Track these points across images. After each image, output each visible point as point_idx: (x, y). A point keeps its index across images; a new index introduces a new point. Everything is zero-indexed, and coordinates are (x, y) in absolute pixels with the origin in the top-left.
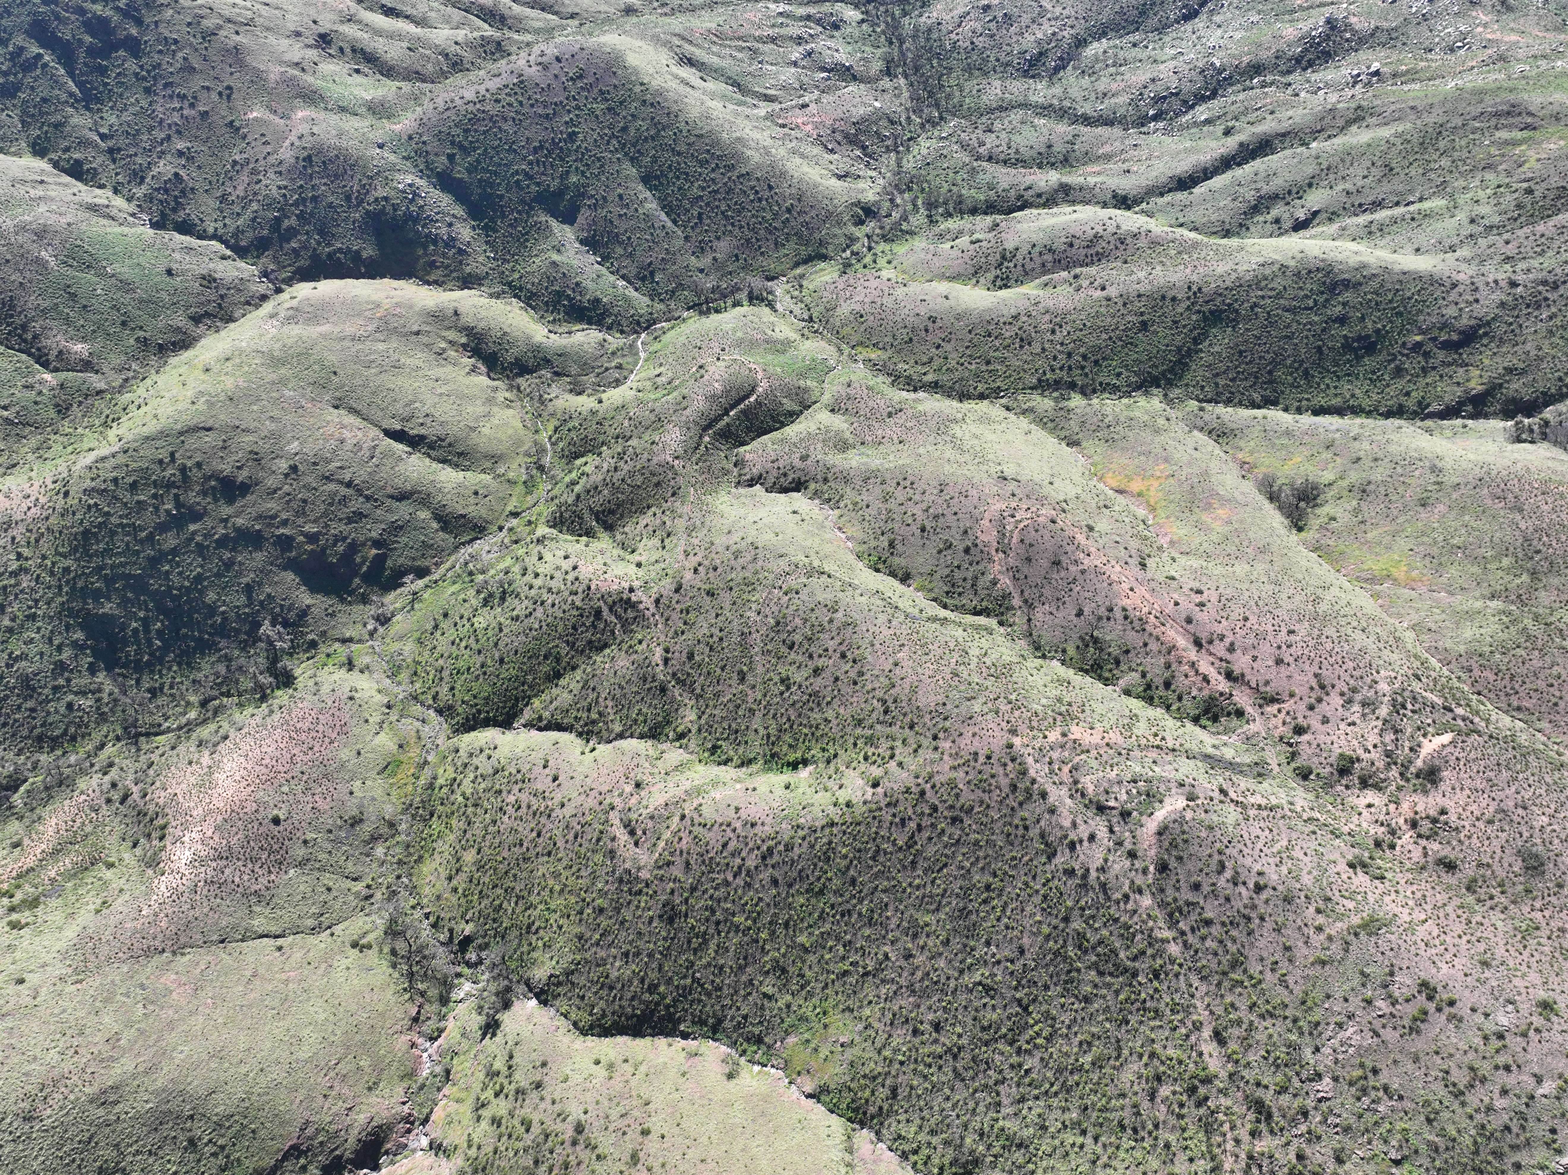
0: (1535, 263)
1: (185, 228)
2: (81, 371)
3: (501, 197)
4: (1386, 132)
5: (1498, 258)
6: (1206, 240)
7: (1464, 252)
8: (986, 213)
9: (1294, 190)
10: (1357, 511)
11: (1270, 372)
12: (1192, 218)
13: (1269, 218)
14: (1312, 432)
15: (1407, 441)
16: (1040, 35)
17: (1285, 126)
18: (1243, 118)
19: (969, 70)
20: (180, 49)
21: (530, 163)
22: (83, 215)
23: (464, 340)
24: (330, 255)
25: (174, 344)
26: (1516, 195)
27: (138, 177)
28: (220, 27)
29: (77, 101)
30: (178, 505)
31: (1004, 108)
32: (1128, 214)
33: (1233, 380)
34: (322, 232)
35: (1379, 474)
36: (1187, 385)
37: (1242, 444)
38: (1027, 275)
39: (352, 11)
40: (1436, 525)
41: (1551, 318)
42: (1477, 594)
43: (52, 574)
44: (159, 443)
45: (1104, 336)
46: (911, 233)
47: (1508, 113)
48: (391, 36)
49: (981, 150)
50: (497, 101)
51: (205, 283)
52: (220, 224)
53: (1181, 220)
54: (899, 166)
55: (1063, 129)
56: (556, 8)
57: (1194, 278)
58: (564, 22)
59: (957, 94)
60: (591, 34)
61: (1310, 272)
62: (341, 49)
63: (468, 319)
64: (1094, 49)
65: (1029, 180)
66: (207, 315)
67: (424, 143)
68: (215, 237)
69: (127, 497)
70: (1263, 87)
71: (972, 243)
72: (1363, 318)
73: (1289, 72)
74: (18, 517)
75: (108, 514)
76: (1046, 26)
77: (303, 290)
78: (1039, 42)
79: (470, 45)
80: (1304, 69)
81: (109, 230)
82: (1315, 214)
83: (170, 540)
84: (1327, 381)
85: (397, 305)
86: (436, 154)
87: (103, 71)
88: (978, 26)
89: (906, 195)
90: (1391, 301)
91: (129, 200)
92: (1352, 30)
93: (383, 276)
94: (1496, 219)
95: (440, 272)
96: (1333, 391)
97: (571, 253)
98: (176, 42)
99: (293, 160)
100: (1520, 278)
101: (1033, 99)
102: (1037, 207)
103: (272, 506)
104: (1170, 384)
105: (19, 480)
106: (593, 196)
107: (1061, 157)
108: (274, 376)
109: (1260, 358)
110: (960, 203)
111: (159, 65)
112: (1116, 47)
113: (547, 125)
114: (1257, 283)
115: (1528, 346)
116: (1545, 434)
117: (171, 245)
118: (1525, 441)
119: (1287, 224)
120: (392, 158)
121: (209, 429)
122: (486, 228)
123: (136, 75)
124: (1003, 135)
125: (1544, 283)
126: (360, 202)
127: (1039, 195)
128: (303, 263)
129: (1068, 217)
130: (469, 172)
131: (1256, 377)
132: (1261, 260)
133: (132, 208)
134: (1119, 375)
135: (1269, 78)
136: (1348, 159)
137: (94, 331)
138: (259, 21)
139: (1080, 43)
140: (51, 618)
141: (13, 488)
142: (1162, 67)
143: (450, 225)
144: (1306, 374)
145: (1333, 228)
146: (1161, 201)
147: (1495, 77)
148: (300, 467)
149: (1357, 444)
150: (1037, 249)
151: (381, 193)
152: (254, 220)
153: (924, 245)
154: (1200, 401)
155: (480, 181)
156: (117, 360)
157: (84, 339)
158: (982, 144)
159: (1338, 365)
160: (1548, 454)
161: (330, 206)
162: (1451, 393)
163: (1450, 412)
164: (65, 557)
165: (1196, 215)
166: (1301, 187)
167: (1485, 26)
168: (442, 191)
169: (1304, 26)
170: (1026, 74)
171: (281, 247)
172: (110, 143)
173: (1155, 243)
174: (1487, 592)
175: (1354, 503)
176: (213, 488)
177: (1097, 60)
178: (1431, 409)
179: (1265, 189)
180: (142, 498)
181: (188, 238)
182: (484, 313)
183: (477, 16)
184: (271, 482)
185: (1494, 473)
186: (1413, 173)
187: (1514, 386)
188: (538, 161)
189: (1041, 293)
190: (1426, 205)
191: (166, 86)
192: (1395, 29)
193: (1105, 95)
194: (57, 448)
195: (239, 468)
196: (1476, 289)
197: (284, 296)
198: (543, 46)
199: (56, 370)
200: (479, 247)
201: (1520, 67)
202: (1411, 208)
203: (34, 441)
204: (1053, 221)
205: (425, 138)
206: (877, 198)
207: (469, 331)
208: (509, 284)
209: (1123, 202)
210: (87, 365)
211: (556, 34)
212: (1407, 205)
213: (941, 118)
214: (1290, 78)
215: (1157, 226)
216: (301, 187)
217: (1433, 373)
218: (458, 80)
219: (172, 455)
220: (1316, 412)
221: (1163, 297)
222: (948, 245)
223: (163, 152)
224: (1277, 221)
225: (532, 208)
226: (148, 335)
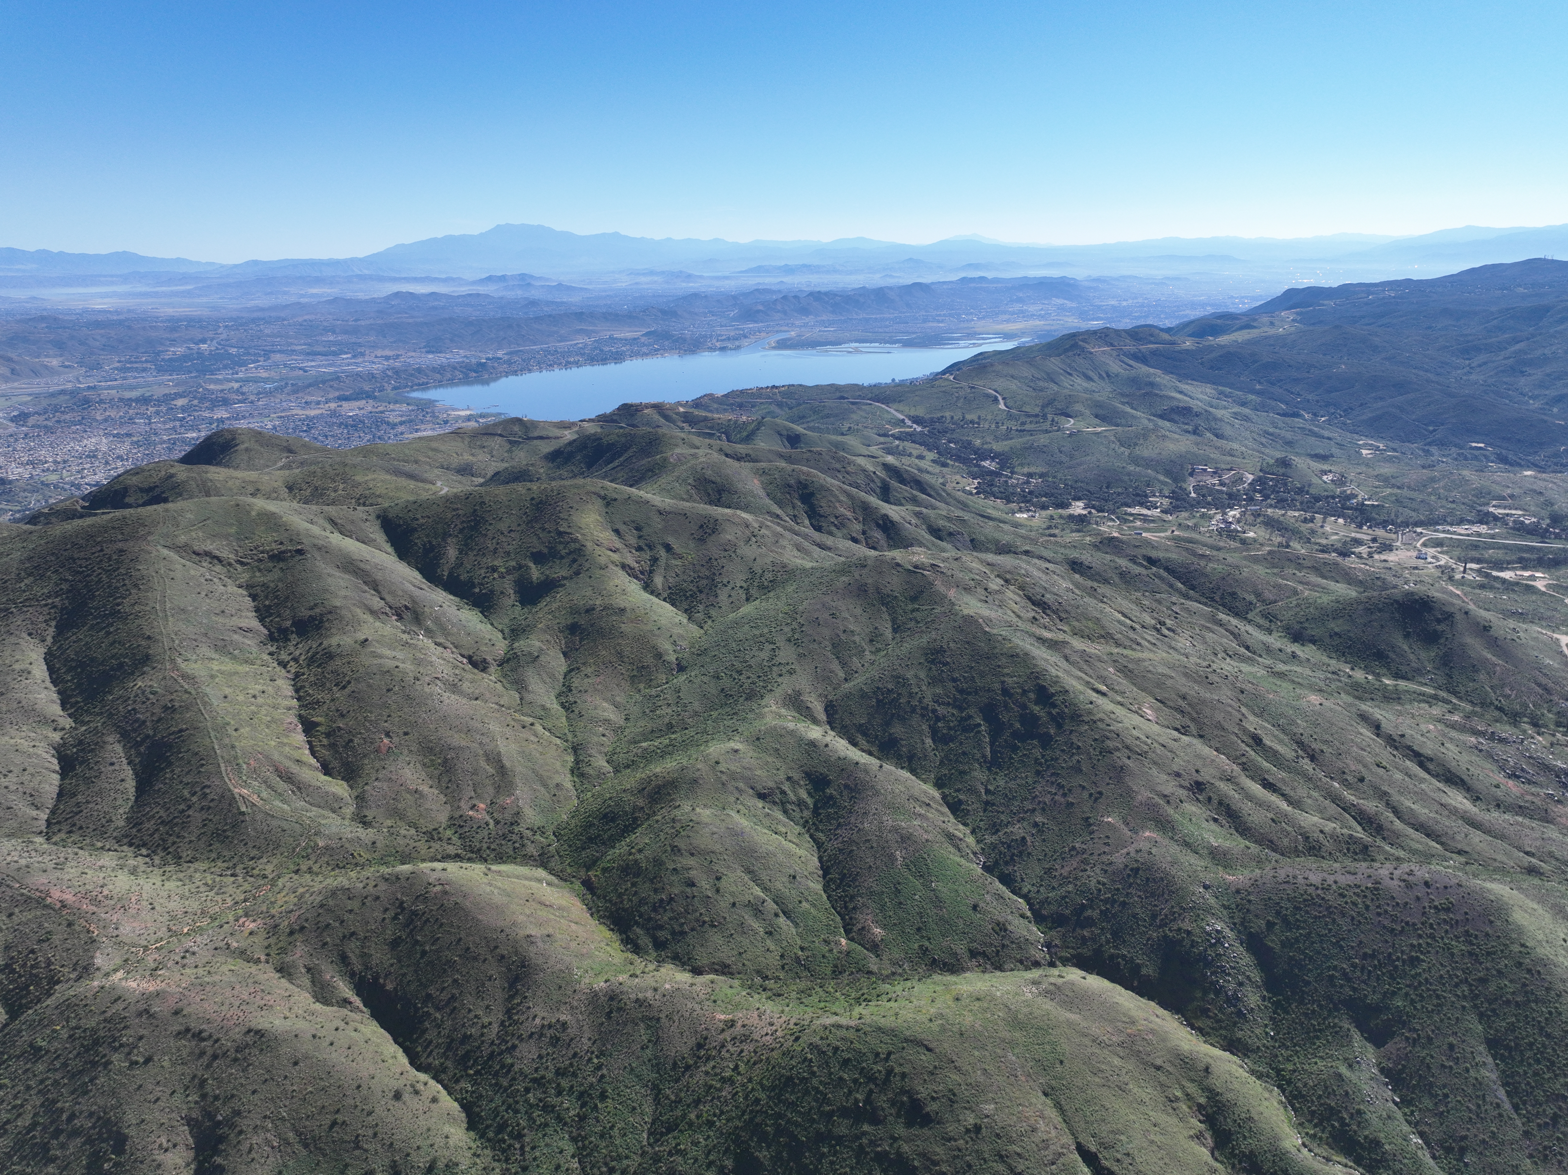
1: (1006, 880)
2: (867, 949)
3: (1308, 983)
20: (1079, 754)
21: (1355, 966)
22: (940, 838)
23: (1202, 1100)
24: (1112, 957)
25: (945, 964)
27: (995, 828)
28: (1118, 749)
29: (985, 762)
30: (868, 1100)
34: (1115, 934)
39: (1234, 774)
43: (746, 1098)
44: (886, 1039)
48: (1260, 804)
50: (1342, 895)
51: (997, 928)
52: (1035, 889)
56: (1444, 839)
58: (1448, 854)
60: (1475, 876)
62: (1210, 799)
63: (1217, 1083)
66: (984, 954)
67: (1249, 901)
68: (1025, 897)
69: (835, 1068)
74: (756, 1036)
75: (813, 1073)
77: (1074, 975)
79: (1335, 837)
81: (951, 856)
83: (843, 1128)
85: (1152, 1031)
86: (1256, 916)
87: (1015, 748)
91: (978, 842)
93: (1151, 998)
95: (1209, 1022)
97: (1364, 1076)
98: (1079, 748)
99: (1122, 866)
103: (939, 1151)
105: (775, 1009)
106: (1415, 1030)
108: (1008, 1035)
111: (1057, 759)
113: (1388, 938)
117: (989, 888)
120: (1212, 901)
121: (929, 1050)
122: (1277, 1005)
123: (1036, 759)
126: (1163, 925)
128: (1086, 952)
130: (1283, 944)
133: (977, 849)
137: (895, 924)
138: (1151, 755)
140: (722, 1134)
141: (768, 1012)
143: (1241, 984)
148: (984, 1130)
151: (1186, 925)
152: (1063, 898)
155: (1291, 958)
156: (897, 954)
157: (884, 927)
161: (1135, 916)
164: (763, 1090)
168: (1247, 950)
171: (1074, 930)
172: (990, 798)
176: (903, 1103)
180: (846, 1076)
181: (1004, 888)
182: (1236, 1085)
183: (1354, 818)
184: (951, 1129)
188: (1363, 968)
191: (1053, 774)
194: (815, 998)
195: (933, 1099)
197: (1055, 972)
198: (1414, 867)
199: (852, 939)
200: (1262, 1019)
203: (803, 985)
205: (1252, 898)
207: (1212, 1094)
208: (1278, 1071)
210: (874, 947)
211: (1434, 862)
216: (1118, 889)
218: (1310, 862)
219: (889, 1054)
223: (1023, 819)
225: (1337, 1009)
226: (930, 947)
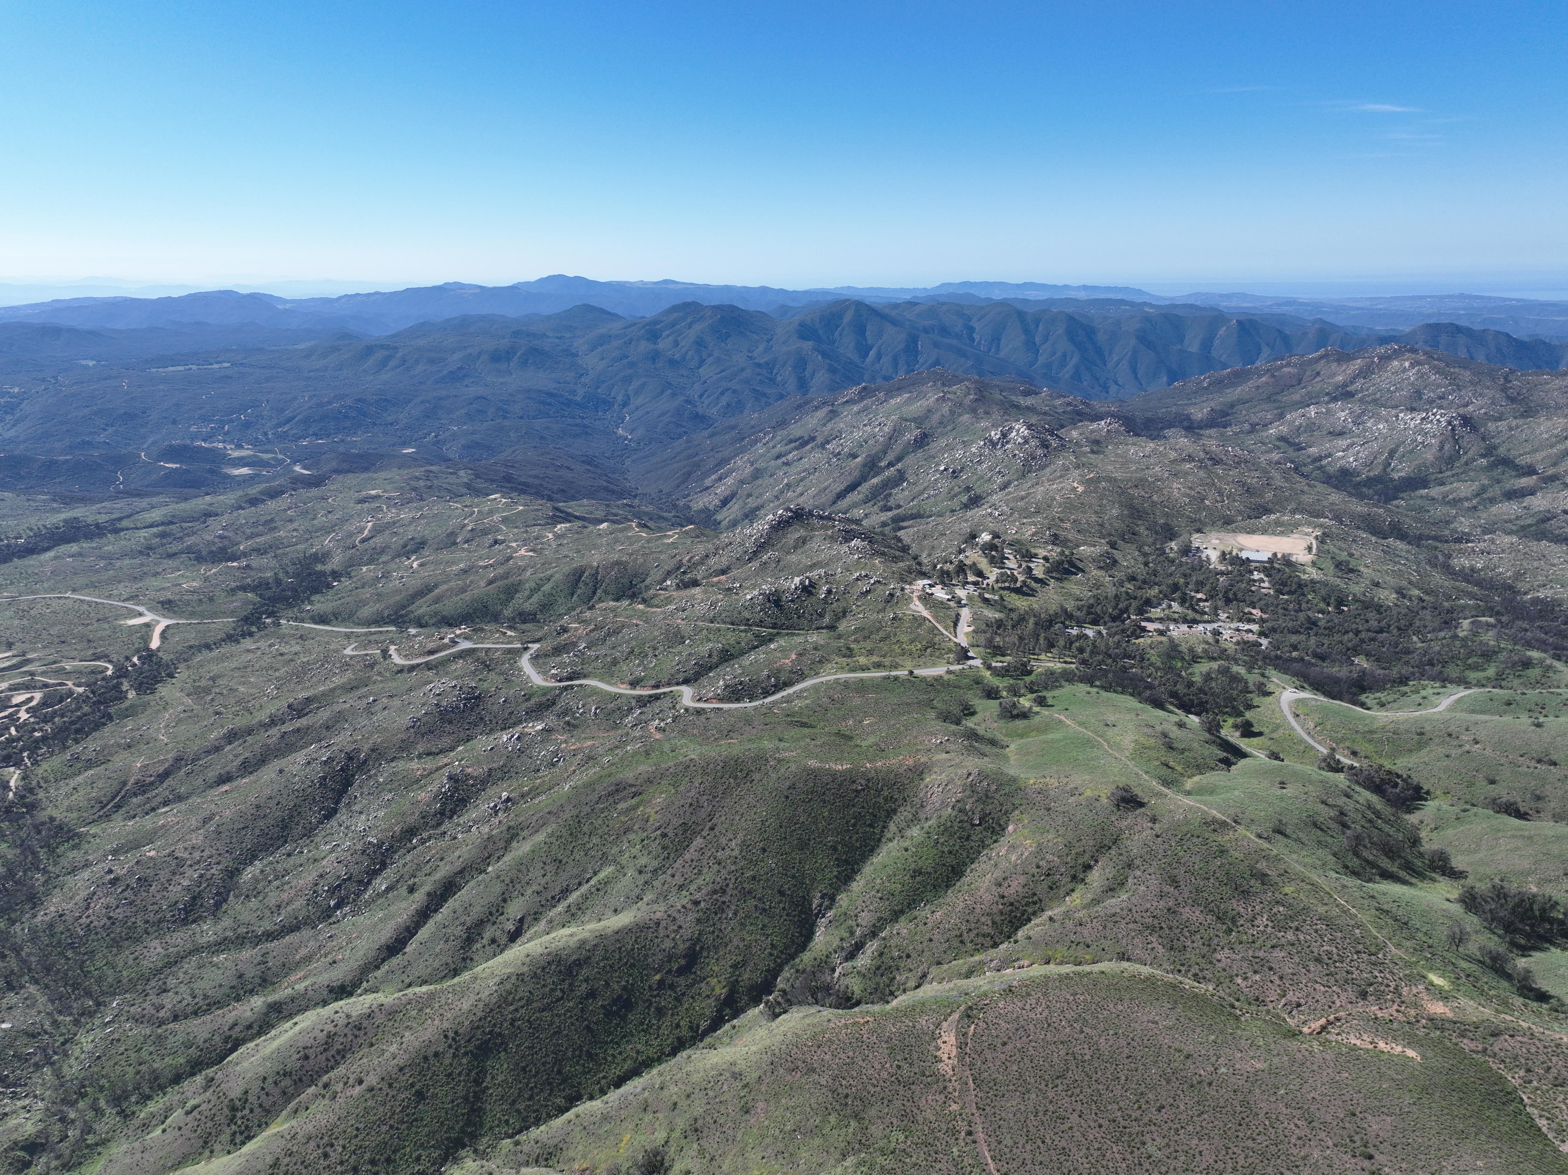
0: (700, 881)
4: (540, 837)
5: (674, 890)
6: (439, 987)
7: (648, 897)
8: (193, 1074)
9: (494, 910)
10: (702, 1152)
11: (559, 1072)
12: (417, 974)
13: (485, 941)
14: (624, 1104)
15: (701, 1065)
16: (186, 883)
17: (458, 865)
18: (419, 874)
19: (116, 944)
26: (657, 842)
31: (172, 963)
32: (352, 1000)
33: (531, 1098)
35: (698, 1109)
36: (491, 1128)
37: (571, 1153)
38: (268, 1114)
40: (766, 1123)
41: (735, 914)
42: (832, 1162)
45: (384, 1128)
46: (104, 1142)
47: (617, 790)
49: (162, 1014)
53: (407, 981)
54: (58, 1075)
55: (247, 954)
57: (446, 1025)
59: (110, 972)
61: (544, 969)
64: (249, 873)
65: (230, 1018)
70: (423, 843)
71: (188, 1113)
72: (607, 984)
73: (439, 824)
76: (189, 872)
78: (188, 889)
80: (451, 817)
82: (521, 920)
84: (610, 1052)
88: (112, 901)
89: (81, 1105)
90: (620, 959)
92: (472, 777)
94: (655, 864)
96: (620, 1057)
100: (698, 896)
101: (203, 940)
102: (252, 1039)
104: (474, 1137)
107: (258, 980)
109: (544, 1064)
110: (156, 1078)
112: (271, 863)
114: (505, 999)
115: (736, 942)
116: (788, 1002)
118: (780, 1014)
119: (503, 940)
124: (183, 988)
125: (715, 892)
127: (249, 1027)
129: (290, 1033)
131: (550, 1084)
132: (497, 979)
134: (418, 1159)
135: (425, 835)
136: (523, 868)
139: (233, 873)
142: (324, 862)
144: (590, 1056)
145: (542, 924)
146: (379, 973)
147: (593, 771)
149: (666, 1092)
150: (270, 1080)
153: (125, 1147)
154: (511, 1136)
158: (159, 1008)
159: (611, 1033)
160: (801, 1015)
162: (707, 1007)
163: (716, 1023)
165: (420, 969)
166: (498, 905)
167: (566, 742)
169: (433, 788)
170: (185, 922)
173: (392, 1013)
174: (838, 1156)
175: (695, 1146)
177: (257, 881)
178: (702, 1028)
179: (469, 921)
185: (777, 1051)
186: (578, 857)
187: (746, 976)
189: (294, 1122)
190: (602, 875)
192: (504, 766)
193: (279, 906)
196: (674, 919)
201: (606, 760)
202: (592, 882)
204: (276, 1044)
206: (41, 1126)
209: (342, 991)
212: (587, 881)
213: (98, 1004)
214: (443, 828)
215: (386, 997)
217: (685, 999)
220: (618, 1086)
221: (426, 1058)
222: (158, 1132)
224: (493, 941)
